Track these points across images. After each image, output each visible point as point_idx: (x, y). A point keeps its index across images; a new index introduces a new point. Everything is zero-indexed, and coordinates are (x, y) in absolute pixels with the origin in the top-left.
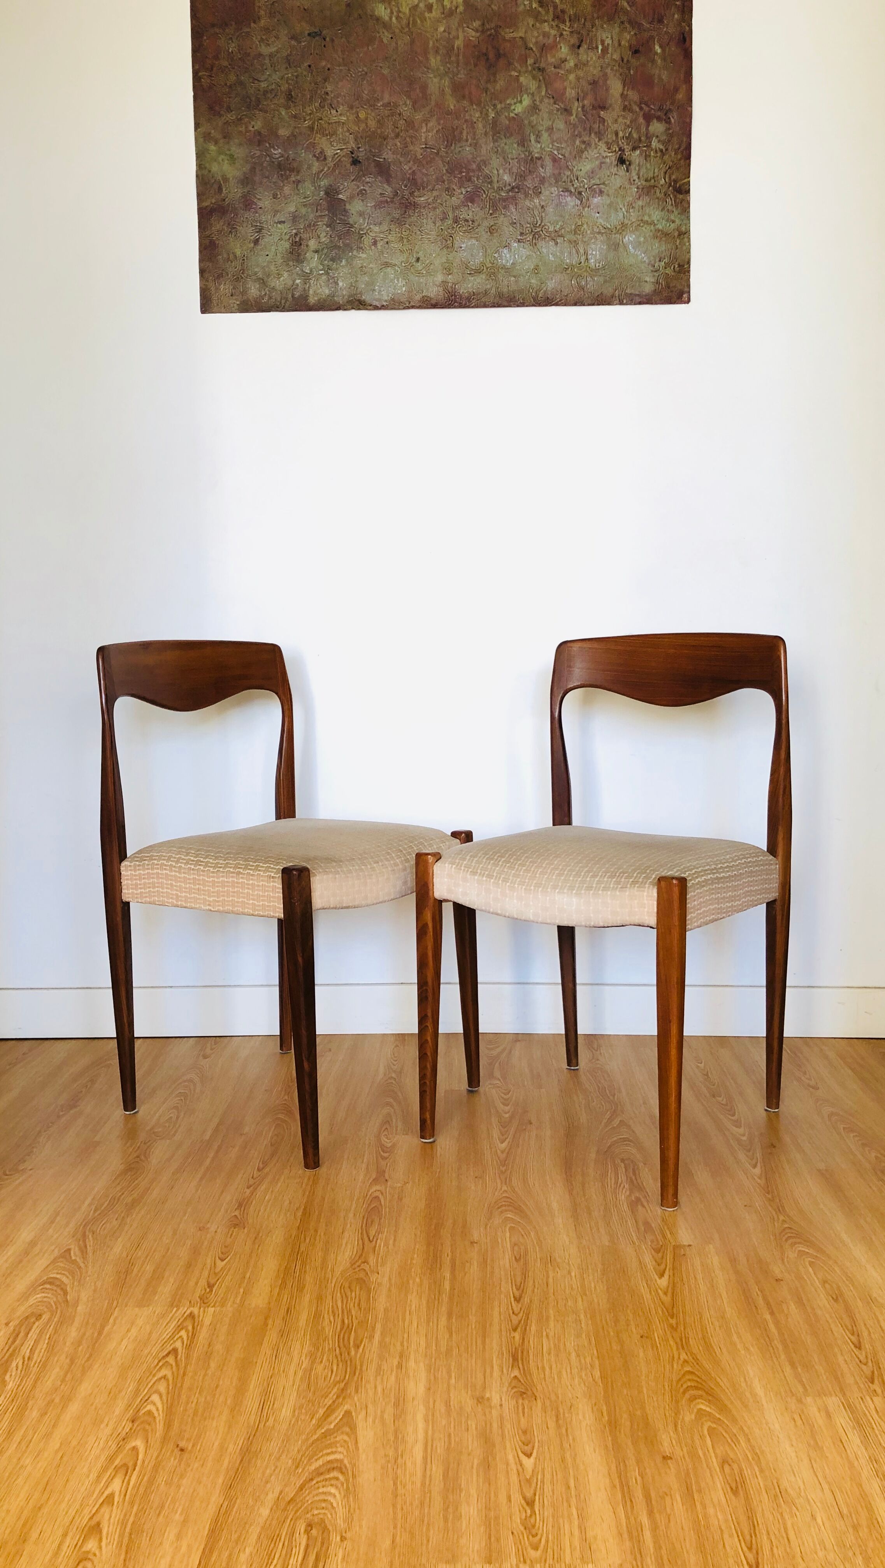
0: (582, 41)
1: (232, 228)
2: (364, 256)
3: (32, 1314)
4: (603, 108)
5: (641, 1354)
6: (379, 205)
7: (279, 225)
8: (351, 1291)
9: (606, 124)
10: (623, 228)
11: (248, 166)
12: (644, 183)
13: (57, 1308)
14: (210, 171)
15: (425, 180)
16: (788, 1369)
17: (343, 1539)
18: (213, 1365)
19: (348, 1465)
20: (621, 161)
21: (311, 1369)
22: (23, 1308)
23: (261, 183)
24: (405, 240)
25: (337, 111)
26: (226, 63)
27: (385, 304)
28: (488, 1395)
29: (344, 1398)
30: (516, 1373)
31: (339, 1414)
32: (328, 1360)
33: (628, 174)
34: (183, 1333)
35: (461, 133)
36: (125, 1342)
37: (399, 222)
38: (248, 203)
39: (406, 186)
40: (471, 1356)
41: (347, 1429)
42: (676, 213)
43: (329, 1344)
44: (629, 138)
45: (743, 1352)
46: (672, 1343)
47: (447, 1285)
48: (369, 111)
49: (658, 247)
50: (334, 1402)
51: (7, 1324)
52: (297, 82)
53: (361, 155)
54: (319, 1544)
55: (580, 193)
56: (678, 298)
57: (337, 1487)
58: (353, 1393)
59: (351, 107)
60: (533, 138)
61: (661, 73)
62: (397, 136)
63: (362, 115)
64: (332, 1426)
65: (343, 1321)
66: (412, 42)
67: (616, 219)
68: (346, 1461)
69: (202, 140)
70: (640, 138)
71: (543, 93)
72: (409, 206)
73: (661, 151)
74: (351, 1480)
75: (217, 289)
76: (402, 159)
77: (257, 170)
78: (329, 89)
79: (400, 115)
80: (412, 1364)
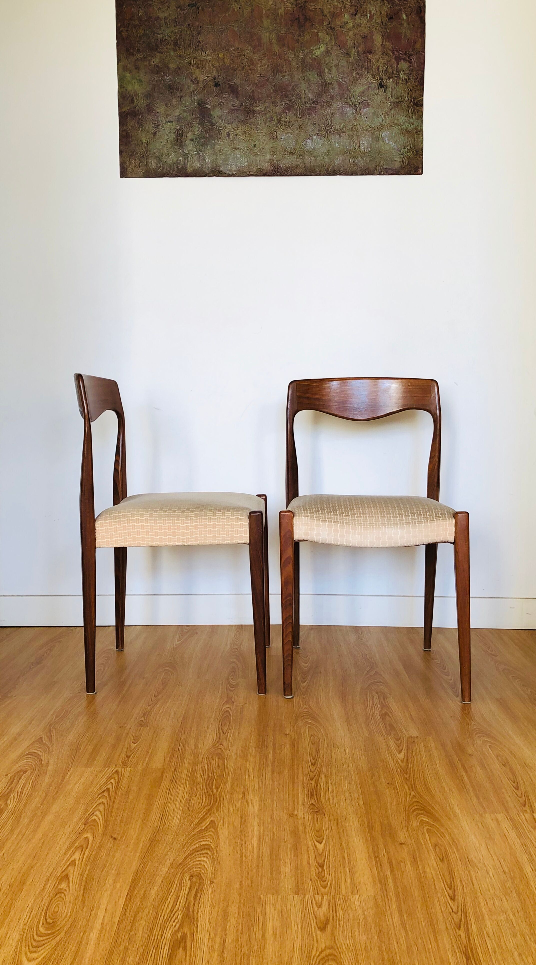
0: (358, 11)
1: (140, 125)
2: (222, 143)
3: (21, 771)
4: (370, 53)
5: (388, 793)
6: (232, 111)
7: (169, 124)
8: (213, 760)
9: (372, 63)
10: (381, 127)
11: (151, 86)
12: (395, 100)
13: (36, 767)
14: (126, 89)
15: (260, 96)
16: (475, 800)
17: (212, 883)
18: (131, 797)
19: (213, 847)
20: (381, 86)
21: (190, 800)
22: (15, 768)
23: (158, 97)
24: (247, 134)
25: (206, 53)
26: (137, 22)
27: (234, 173)
28: (296, 813)
29: (210, 814)
30: (313, 801)
31: (207, 822)
32: (200, 795)
33: (385, 94)
34: (112, 781)
35: (282, 68)
36: (77, 785)
37: (243, 122)
38: (150, 109)
39: (248, 100)
40: (286, 793)
41: (213, 830)
42: (414, 118)
43: (200, 787)
44: (386, 71)
45: (448, 791)
46: (406, 787)
47: (271, 756)
48: (226, 53)
49: (403, 139)
50: (204, 816)
51: (7, 775)
52: (181, 35)
53: (220, 80)
54: (197, 884)
55: (355, 106)
56: (415, 172)
57: (207, 858)
58: (215, 811)
59: (214, 51)
60: (326, 71)
61: (406, 31)
62: (243, 68)
63: (221, 56)
64: (203, 828)
65: (209, 775)
66: (253, 10)
67: (377, 122)
68: (212, 845)
69: (121, 70)
70: (393, 72)
71: (333, 43)
72: (250, 112)
73: (406, 79)
74: (215, 854)
75: (130, 163)
76: (245, 83)
77: (156, 89)
78: (201, 38)
79: (244, 56)
80: (250, 797)
